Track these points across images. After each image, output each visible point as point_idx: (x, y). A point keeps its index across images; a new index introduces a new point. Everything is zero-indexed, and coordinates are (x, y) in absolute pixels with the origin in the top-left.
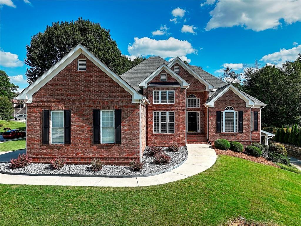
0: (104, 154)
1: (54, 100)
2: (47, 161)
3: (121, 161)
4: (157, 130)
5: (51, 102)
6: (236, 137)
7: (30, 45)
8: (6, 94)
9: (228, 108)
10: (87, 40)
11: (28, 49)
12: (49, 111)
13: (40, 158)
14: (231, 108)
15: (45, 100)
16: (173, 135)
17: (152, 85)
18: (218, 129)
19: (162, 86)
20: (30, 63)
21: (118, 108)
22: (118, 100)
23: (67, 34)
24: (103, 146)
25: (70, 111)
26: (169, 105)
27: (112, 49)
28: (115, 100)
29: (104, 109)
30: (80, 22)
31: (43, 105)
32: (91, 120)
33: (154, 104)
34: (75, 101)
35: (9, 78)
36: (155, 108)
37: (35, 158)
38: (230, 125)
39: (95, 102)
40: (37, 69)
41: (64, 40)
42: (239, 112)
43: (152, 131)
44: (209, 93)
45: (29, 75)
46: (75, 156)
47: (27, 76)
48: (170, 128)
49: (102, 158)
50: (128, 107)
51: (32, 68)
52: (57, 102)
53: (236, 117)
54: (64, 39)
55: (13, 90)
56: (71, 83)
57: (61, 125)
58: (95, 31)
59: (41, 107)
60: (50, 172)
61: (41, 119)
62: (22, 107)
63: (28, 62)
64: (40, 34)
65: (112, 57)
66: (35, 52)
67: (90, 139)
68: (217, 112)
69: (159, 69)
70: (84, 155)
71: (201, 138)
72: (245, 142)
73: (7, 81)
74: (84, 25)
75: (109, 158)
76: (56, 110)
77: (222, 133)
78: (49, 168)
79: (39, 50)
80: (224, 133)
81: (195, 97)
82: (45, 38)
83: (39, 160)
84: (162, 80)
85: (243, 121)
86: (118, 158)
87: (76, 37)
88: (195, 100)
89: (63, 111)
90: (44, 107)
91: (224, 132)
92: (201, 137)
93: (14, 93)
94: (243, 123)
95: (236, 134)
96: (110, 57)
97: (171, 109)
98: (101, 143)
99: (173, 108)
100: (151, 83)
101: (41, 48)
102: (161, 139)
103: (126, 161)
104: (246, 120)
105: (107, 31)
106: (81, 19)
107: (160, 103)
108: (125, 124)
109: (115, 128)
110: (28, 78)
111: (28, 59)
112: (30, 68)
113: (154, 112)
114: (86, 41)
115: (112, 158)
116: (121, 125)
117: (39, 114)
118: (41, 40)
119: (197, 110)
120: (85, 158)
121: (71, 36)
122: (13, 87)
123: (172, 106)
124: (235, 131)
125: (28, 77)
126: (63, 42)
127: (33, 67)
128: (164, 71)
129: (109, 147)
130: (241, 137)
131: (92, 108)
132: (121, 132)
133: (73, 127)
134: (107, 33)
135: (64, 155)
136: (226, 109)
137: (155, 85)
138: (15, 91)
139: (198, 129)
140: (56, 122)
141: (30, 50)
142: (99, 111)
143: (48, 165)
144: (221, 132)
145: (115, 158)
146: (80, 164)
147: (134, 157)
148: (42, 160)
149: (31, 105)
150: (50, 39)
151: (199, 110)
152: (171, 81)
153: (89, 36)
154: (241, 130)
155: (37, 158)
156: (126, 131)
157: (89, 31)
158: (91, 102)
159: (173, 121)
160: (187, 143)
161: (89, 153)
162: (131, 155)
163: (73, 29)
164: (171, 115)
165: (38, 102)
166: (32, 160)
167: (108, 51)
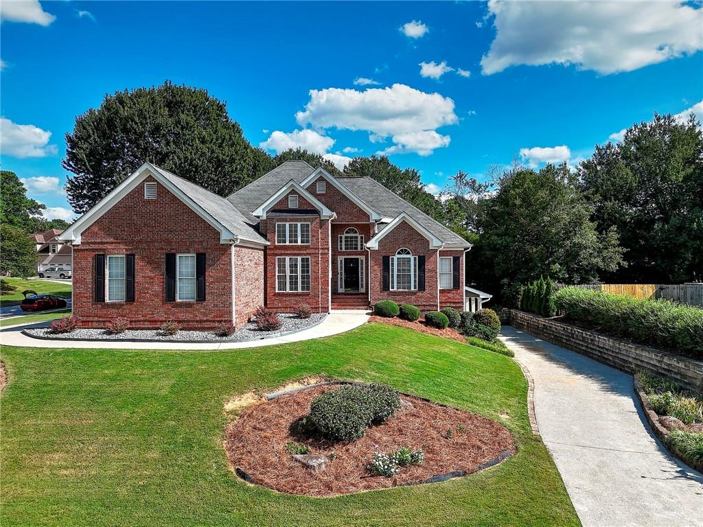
0: (182, 316)
1: (112, 240)
2: (102, 325)
3: (207, 325)
4: (282, 285)
5: (107, 243)
6: (413, 297)
7: (72, 134)
8: (19, 222)
9: (402, 250)
10: (180, 124)
11: (70, 140)
12: (104, 256)
13: (92, 321)
14: (406, 250)
15: (99, 241)
16: (308, 295)
17: (274, 214)
18: (385, 286)
19: (289, 216)
20: (72, 167)
21: (202, 251)
22: (201, 239)
23: (141, 113)
24: (181, 305)
25: (134, 255)
26: (302, 246)
27: (230, 139)
28: (197, 240)
29: (181, 253)
30: (168, 89)
31: (97, 247)
32: (164, 267)
33: (276, 244)
34: (140, 242)
35: (24, 189)
36: (278, 252)
37: (85, 322)
38: (404, 278)
39: (169, 242)
40: (87, 178)
41: (136, 126)
42: (419, 257)
43: (275, 288)
44: (374, 226)
45: (71, 189)
46: (142, 319)
47: (67, 190)
48: (303, 283)
49: (179, 322)
50: (216, 249)
51: (76, 176)
52: (115, 243)
53: (415, 266)
54: (136, 123)
55: (33, 213)
56: (135, 217)
57: (122, 276)
58: (197, 105)
59: (93, 250)
60: (105, 337)
61: (93, 266)
62: (54, 251)
63: (70, 166)
64: (91, 112)
65: (228, 156)
66: (81, 148)
67: (162, 295)
68: (383, 257)
69: (285, 188)
70: (153, 317)
71: (360, 300)
72: (429, 305)
73: (20, 194)
74: (175, 96)
75: (188, 321)
76: (115, 254)
77: (392, 292)
78: (104, 333)
79: (91, 144)
80: (395, 292)
81: (356, 232)
82: (101, 120)
83: (90, 324)
84: (291, 206)
85: (424, 272)
86: (201, 321)
87: (159, 120)
88: (357, 237)
89: (124, 256)
90: (97, 250)
91: (395, 289)
92: (361, 298)
93: (35, 220)
94: (424, 275)
95: (414, 293)
96: (224, 155)
97: (305, 252)
98: (178, 300)
99: (308, 251)
100: (274, 210)
101: (94, 139)
102: (289, 301)
103: (212, 325)
104: (430, 271)
105: (221, 103)
106: (170, 83)
107: (287, 243)
108: (211, 274)
109: (197, 279)
110: (70, 195)
111: (69, 160)
112: (72, 175)
113: (277, 257)
114: (178, 127)
115: (192, 321)
116: (205, 275)
117: (90, 259)
118: (93, 123)
119: (360, 255)
120: (156, 321)
121: (150, 118)
122: (34, 208)
123: (307, 247)
124: (412, 289)
125: (69, 193)
126: (135, 130)
127: (78, 174)
128: (293, 192)
129: (189, 305)
130: (421, 297)
131: (164, 251)
132: (205, 284)
133: (139, 278)
134: (221, 108)
135: (125, 316)
136: (399, 253)
137: (278, 214)
138: (36, 216)
139: (362, 287)
140: (114, 271)
141: (73, 143)
142: (174, 255)
143: (103, 330)
144: (391, 290)
145: (197, 321)
146: (149, 329)
147: (223, 319)
148: (95, 324)
149: (79, 247)
150: (110, 123)
151: (362, 255)
152: (305, 207)
153: (182, 116)
154: (422, 287)
155: (88, 321)
156: (212, 283)
157: (185, 106)
158: (163, 243)
159: (308, 272)
160: (332, 309)
161: (160, 314)
162: (219, 317)
163: (153, 103)
164: (305, 263)
165: (88, 243)
166: (81, 324)
167: (222, 143)
